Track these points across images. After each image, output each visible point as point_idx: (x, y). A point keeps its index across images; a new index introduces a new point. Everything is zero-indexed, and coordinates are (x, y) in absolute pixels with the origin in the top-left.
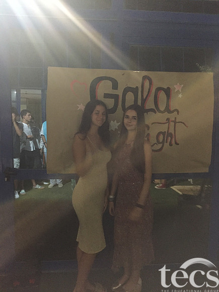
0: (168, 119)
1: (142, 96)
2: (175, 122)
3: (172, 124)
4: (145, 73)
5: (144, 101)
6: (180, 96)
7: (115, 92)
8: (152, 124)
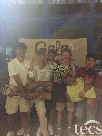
1: (56, 49)
4: (57, 40)
5: (57, 51)
8: (60, 60)
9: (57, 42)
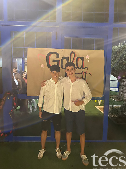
0: (83, 72)
2: (86, 73)
3: (85, 74)
4: (72, 50)
6: (88, 61)
7: (58, 59)
9: (72, 53)
